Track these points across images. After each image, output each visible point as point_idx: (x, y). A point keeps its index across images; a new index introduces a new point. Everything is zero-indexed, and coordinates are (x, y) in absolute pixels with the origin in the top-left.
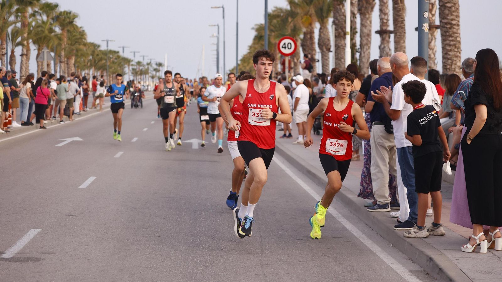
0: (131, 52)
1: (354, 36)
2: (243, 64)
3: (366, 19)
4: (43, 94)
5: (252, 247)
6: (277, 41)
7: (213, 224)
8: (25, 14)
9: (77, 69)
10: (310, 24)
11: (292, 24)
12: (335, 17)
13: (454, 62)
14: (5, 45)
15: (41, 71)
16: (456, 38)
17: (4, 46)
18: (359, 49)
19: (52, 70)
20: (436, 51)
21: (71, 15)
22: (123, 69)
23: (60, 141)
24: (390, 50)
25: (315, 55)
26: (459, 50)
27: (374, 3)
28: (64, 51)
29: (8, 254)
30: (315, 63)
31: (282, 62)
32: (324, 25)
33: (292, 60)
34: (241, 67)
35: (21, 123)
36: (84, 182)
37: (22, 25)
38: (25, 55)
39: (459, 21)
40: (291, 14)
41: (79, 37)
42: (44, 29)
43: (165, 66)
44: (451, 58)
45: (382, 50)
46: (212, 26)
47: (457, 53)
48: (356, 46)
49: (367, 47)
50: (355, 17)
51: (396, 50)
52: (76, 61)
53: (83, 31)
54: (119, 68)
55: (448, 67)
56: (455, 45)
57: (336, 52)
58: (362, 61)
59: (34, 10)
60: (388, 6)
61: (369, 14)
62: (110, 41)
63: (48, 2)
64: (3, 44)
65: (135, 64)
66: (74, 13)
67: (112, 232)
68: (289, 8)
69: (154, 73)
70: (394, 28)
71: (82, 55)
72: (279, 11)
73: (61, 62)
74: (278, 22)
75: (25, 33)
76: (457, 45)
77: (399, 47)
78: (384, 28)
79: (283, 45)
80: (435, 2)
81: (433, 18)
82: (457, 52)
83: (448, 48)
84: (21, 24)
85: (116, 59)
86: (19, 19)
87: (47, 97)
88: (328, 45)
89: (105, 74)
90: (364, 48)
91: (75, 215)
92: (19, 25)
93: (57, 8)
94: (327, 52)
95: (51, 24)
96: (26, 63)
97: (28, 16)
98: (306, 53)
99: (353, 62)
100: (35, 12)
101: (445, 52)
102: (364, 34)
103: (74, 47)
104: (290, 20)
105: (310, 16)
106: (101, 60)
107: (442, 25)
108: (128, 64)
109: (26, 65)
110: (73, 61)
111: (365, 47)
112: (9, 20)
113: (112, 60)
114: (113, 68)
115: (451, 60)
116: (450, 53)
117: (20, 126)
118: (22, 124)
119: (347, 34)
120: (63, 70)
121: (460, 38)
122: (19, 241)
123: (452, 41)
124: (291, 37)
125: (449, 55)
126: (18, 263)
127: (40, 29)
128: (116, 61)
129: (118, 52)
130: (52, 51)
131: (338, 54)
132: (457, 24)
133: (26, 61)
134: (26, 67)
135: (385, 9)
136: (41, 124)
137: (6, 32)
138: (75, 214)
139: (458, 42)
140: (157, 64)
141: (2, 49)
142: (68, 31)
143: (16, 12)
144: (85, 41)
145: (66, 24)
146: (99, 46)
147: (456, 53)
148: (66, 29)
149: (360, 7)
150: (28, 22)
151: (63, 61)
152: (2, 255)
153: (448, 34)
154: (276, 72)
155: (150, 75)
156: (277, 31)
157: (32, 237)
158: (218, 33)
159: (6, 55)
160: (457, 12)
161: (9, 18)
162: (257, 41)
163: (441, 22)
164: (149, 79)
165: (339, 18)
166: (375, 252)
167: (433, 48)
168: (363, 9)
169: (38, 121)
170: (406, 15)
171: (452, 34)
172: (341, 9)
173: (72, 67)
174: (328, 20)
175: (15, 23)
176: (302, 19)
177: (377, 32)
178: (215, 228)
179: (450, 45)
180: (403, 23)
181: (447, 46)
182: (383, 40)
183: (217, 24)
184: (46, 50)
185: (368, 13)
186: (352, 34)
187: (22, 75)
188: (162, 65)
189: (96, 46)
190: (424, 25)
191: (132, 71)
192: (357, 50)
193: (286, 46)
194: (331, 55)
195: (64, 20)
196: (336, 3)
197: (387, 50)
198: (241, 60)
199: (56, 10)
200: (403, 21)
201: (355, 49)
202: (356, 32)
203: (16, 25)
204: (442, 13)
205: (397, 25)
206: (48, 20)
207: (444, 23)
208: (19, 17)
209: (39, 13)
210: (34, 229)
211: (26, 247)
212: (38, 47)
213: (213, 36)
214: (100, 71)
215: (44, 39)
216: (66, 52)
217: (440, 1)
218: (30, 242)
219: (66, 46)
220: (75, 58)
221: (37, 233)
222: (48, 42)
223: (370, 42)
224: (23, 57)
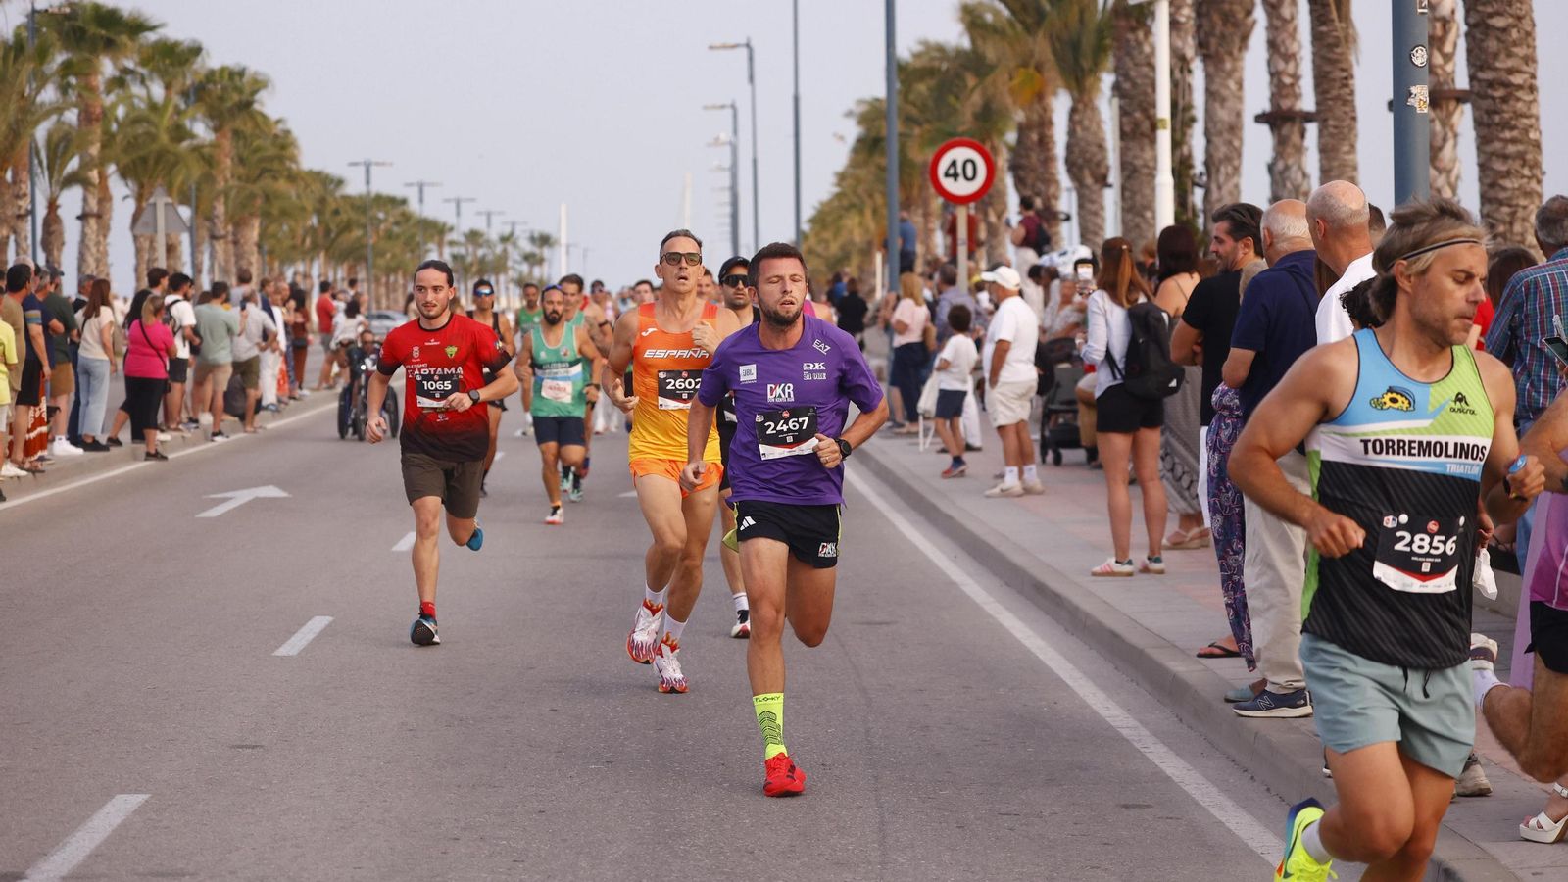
0: (447, 201)
1: (1184, 134)
2: (817, 235)
3: (1223, 75)
4: (150, 345)
5: (851, 843)
6: (930, 156)
7: (721, 767)
8: (92, 78)
9: (267, 258)
10: (1040, 97)
11: (976, 98)
12: (1117, 70)
13: (1520, 213)
14: (25, 183)
15: (148, 268)
16: (1526, 130)
17: (23, 187)
18: (1201, 174)
19: (184, 264)
20: (1458, 178)
21: (246, 79)
23: (213, 499)
24: (1305, 176)
25: (1056, 198)
26: (1536, 172)
27: (1250, 20)
28: (222, 200)
30: (1057, 225)
31: (947, 226)
32: (1086, 98)
33: (980, 216)
34: (812, 241)
35: (81, 441)
36: (293, 634)
37: (83, 114)
38: (93, 215)
39: (1533, 77)
40: (972, 63)
41: (272, 151)
42: (156, 127)
43: (560, 245)
44: (1510, 198)
45: (1278, 177)
46: (714, 107)
47: (1528, 183)
48: (1191, 166)
49: (1230, 169)
50: (1185, 72)
51: (1326, 175)
52: (262, 236)
53: (288, 133)
54: (408, 255)
55: (1501, 229)
56: (1521, 156)
57: (1124, 189)
59: (121, 67)
60: (1295, 30)
61: (1235, 59)
62: (378, 164)
63: (166, 39)
64: (20, 181)
65: (462, 239)
66: (256, 73)
67: (385, 801)
68: (965, 43)
69: (525, 268)
70: (1318, 103)
71: (285, 213)
72: (936, 54)
73: (213, 237)
74: (930, 89)
75: (92, 143)
76: (1529, 156)
77: (1336, 163)
78: (1285, 104)
79: (949, 169)
80: (1453, 12)
81: (1449, 68)
82: (1529, 178)
83: (1499, 166)
84: (80, 115)
85: (397, 223)
86: (73, 97)
87: (163, 353)
88: (1098, 164)
89: (361, 275)
90: (1218, 170)
91: (262, 746)
92: (72, 116)
93: (199, 59)
94: (1096, 187)
95: (178, 112)
96: (98, 243)
97: (102, 88)
98: (1028, 193)
99: (1184, 217)
100: (126, 71)
101: (1487, 181)
102: (1219, 126)
103: (256, 188)
104: (971, 81)
105: (1039, 68)
106: (347, 227)
107: (1477, 88)
108: (436, 239)
109: (98, 250)
110: (253, 233)
111: (1222, 169)
112: (39, 99)
113: (382, 227)
114: (389, 255)
115: (1510, 206)
116: (1507, 183)
118: (87, 447)
119: (1159, 125)
120: (223, 263)
121: (1540, 133)
122: (75, 836)
123: (1514, 141)
124: (975, 141)
125: (1504, 189)
127: (140, 129)
128: (396, 230)
129: (404, 202)
130: (185, 201)
131: (1134, 193)
132: (1528, 84)
133: (98, 236)
134: (99, 255)
135: (1288, 42)
136: (148, 445)
137: (29, 140)
138: (263, 743)
139: (1534, 146)
140: (532, 239)
141: (18, 197)
142: (237, 134)
143: (61, 74)
144: (294, 166)
145: (231, 110)
146: (340, 183)
147: (1525, 181)
148: (228, 129)
149: (1202, 35)
150: (102, 107)
151: (223, 233)
153: (1497, 118)
154: (929, 257)
155: (511, 274)
156: (928, 121)
157: (117, 821)
158: (735, 132)
159: (30, 218)
160: (1528, 46)
161: (38, 92)
162: (862, 156)
163: (1472, 78)
164: (507, 289)
165: (1133, 74)
166: (1260, 852)
167: (1448, 167)
168: (1213, 42)
169: (138, 435)
170: (1358, 62)
171: (1511, 118)
172: (1139, 44)
173: (253, 254)
174: (1099, 80)
175: (59, 110)
176: (1011, 78)
177: (1261, 118)
178: (726, 782)
179: (1505, 157)
180: (1347, 86)
181: (1494, 158)
182: (1281, 143)
183: (729, 102)
184: (161, 200)
185: (1230, 54)
186: (1176, 127)
188: (552, 240)
189: (332, 181)
190: (1414, 90)
192: (1197, 180)
193: (960, 170)
194: (1111, 199)
195: (221, 99)
196: (1123, 23)
197: (1295, 175)
198: (812, 221)
199: (195, 66)
200: (1346, 79)
201: (1188, 176)
202: (1193, 120)
203: (62, 118)
204: (1476, 51)
205: (1326, 92)
206: (167, 99)
207: (1484, 84)
208: (70, 91)
209: (139, 77)
210: (125, 796)
211: (97, 856)
212: (136, 189)
213: (717, 142)
214: (345, 266)
215: (157, 162)
216: (231, 203)
217: (1468, 11)
218: (108, 837)
219: (232, 183)
220: (261, 224)
221: (133, 809)
222: (170, 173)
223: (1239, 155)
224: (88, 223)
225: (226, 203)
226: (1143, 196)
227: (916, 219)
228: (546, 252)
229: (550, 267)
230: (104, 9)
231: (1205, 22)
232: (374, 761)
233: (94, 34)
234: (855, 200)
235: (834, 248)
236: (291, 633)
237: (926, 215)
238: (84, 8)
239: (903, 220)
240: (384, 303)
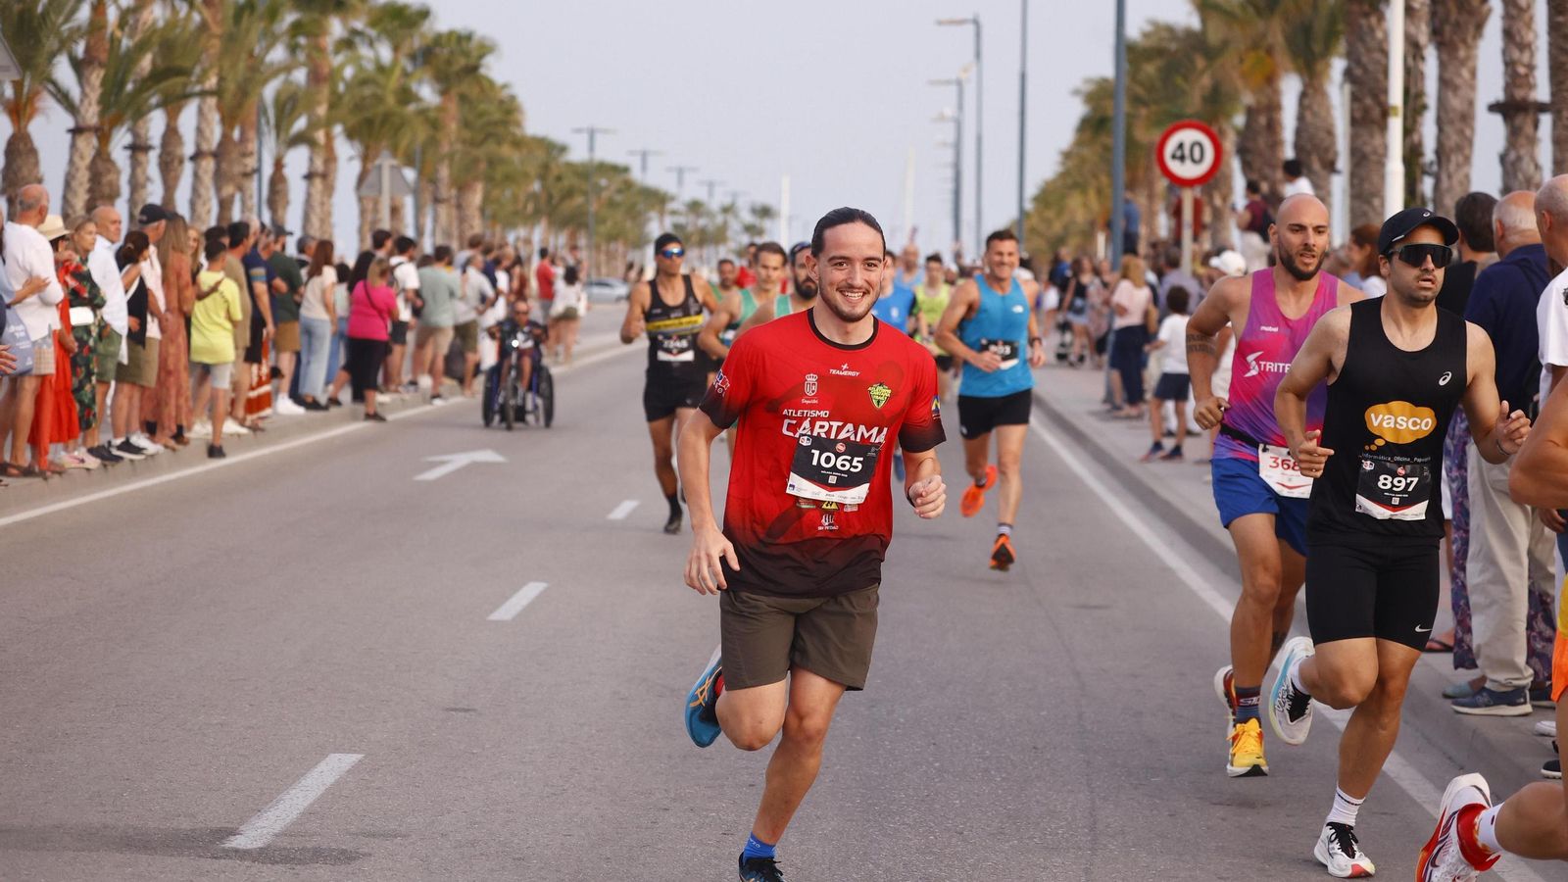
1: (1415, 121)
2: (1040, 214)
3: (1457, 63)
4: (373, 306)
5: (1062, 827)
6: (1156, 136)
7: (932, 747)
8: (321, 39)
9: (489, 222)
10: (1271, 80)
11: (1206, 81)
12: (1351, 55)
14: (253, 142)
15: (371, 229)
17: (250, 145)
18: (1431, 163)
21: (474, 44)
23: (432, 462)
24: (1537, 167)
27: (1485, 8)
28: (447, 163)
29: (248, 839)
31: (1172, 210)
32: (1316, 84)
33: (1205, 199)
35: (301, 400)
36: (507, 598)
37: (311, 75)
38: (318, 175)
40: (1201, 44)
41: (497, 116)
42: (383, 90)
43: (781, 217)
45: (1509, 168)
46: (939, 83)
48: (1421, 154)
49: (1461, 159)
50: (1418, 58)
52: (486, 199)
53: (513, 98)
54: (629, 224)
57: (1353, 175)
58: (1442, 202)
59: (350, 28)
60: (1531, 19)
61: (1470, 47)
62: (606, 131)
64: (248, 140)
65: (683, 209)
66: (484, 38)
67: (596, 769)
68: (1194, 22)
70: (1553, 94)
71: (509, 178)
72: (1165, 34)
73: (437, 200)
74: (1158, 70)
75: (319, 103)
78: (1519, 94)
79: (1175, 151)
84: (308, 74)
85: (619, 191)
86: (301, 56)
87: (385, 315)
88: (1327, 150)
89: (582, 241)
90: (1449, 160)
91: (474, 710)
92: (300, 76)
93: (427, 22)
94: (1325, 172)
95: (406, 74)
96: (322, 204)
97: (330, 48)
98: (1255, 177)
99: (1413, 206)
100: (355, 32)
102: (1451, 115)
103: (479, 152)
104: (1200, 63)
105: (1270, 51)
106: (569, 194)
108: (658, 207)
109: (323, 211)
110: (476, 197)
111: (1453, 158)
112: (268, 58)
113: (605, 195)
114: (609, 224)
117: (300, 410)
118: (307, 406)
119: (1391, 112)
120: (446, 227)
122: (288, 794)
124: (1203, 123)
126: (279, 868)
127: (367, 91)
128: (619, 198)
129: (626, 170)
130: (410, 162)
131: (1362, 180)
133: (322, 196)
134: (323, 215)
135: (1524, 32)
136: (367, 406)
137: (257, 99)
138: (476, 707)
140: (754, 211)
141: (245, 155)
142: (463, 98)
143: (291, 33)
144: (518, 132)
145: (456, 73)
146: (563, 149)
148: (454, 92)
149: (1437, 22)
150: (330, 67)
151: (446, 196)
152: (232, 838)
154: (1153, 239)
156: (1155, 102)
157: (330, 780)
158: (960, 106)
162: (1087, 135)
165: (1365, 59)
168: (1448, 29)
169: (358, 396)
172: (1372, 30)
173: (475, 217)
174: (1328, 66)
175: (288, 69)
176: (1241, 61)
177: (1494, 108)
178: (937, 761)
182: (1514, 134)
183: (955, 79)
184: (386, 161)
185: (1464, 41)
186: (1409, 114)
188: (773, 211)
189: (555, 147)
192: (1427, 169)
193: (1187, 152)
194: (1339, 185)
195: (449, 62)
196: (1355, 8)
197: (1527, 166)
198: (1037, 199)
199: (423, 29)
201: (1417, 164)
202: (1424, 107)
203: (291, 78)
205: (1561, 83)
206: (395, 61)
208: (299, 52)
209: (367, 38)
210: (338, 756)
211: (309, 813)
212: (362, 150)
213: (942, 118)
214: (566, 233)
215: (383, 123)
216: (454, 167)
218: (323, 795)
219: (456, 147)
220: (484, 189)
221: (347, 768)
222: (395, 135)
223: (1470, 142)
224: (314, 183)
225: (451, 166)
226: (1372, 183)
227: (1141, 200)
228: (767, 224)
231: (1440, 9)
232: (586, 727)
234: (1078, 179)
235: (1057, 227)
236: (505, 597)
237: (1151, 197)
239: (1127, 202)
240: (604, 270)
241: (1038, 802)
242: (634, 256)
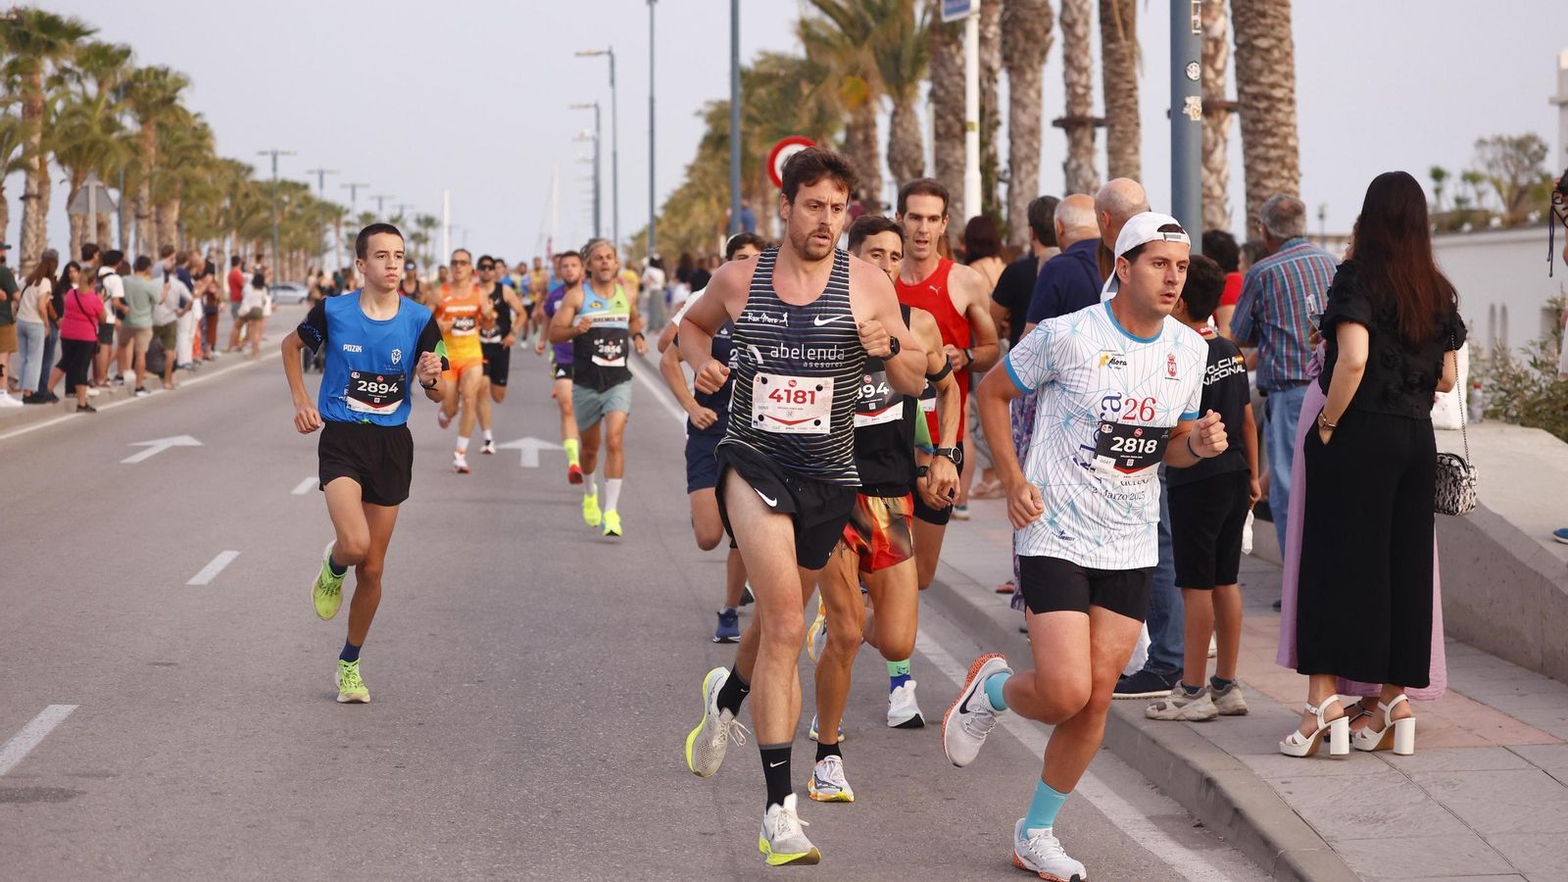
0: (343, 186)
1: (990, 136)
2: (669, 220)
3: (1025, 85)
4: (83, 311)
6: (768, 150)
7: (578, 686)
8: (35, 76)
9: (185, 236)
10: (865, 102)
11: (811, 103)
12: (933, 79)
15: (81, 244)
16: (1285, 137)
18: (1005, 172)
19: (113, 240)
20: (1227, 178)
21: (169, 79)
22: (320, 236)
23: (137, 447)
24: (1095, 174)
25: (878, 189)
27: (1048, 37)
28: (147, 183)
32: (905, 103)
34: (665, 226)
35: (21, 395)
36: (204, 566)
37: (26, 109)
38: (34, 196)
39: (1292, 91)
40: (811, 71)
41: (190, 142)
42: (90, 120)
45: (1071, 175)
46: (580, 107)
47: (1287, 183)
48: (996, 164)
49: (1030, 167)
50: (992, 81)
51: (1113, 173)
52: (182, 215)
53: (205, 125)
54: (309, 234)
56: (1281, 160)
58: (1015, 208)
59: (60, 66)
60: (1087, 47)
61: (1035, 71)
62: (284, 153)
63: (100, 43)
65: (357, 220)
66: (178, 73)
67: (284, 713)
68: (802, 53)
70: (1107, 111)
71: (202, 196)
72: (773, 62)
73: (139, 217)
74: (770, 94)
75: (33, 134)
76: (1288, 160)
77: (1122, 163)
78: (1078, 111)
80: (1224, 33)
81: (1220, 82)
82: (1288, 179)
83: (1262, 168)
84: (23, 108)
85: (300, 206)
86: (17, 92)
87: (93, 319)
88: (916, 161)
89: (268, 251)
90: (1020, 168)
91: (176, 664)
92: (16, 109)
93: (128, 60)
95: (109, 106)
96: (38, 222)
97: (43, 85)
99: (990, 209)
100: (65, 70)
101: (1252, 181)
102: (1021, 130)
103: (175, 174)
104: (806, 89)
105: (865, 77)
106: (256, 208)
107: (1243, 100)
108: (334, 220)
109: (38, 228)
110: (173, 214)
111: (1024, 167)
113: (287, 209)
114: (292, 234)
116: (1269, 183)
117: (20, 404)
118: (26, 400)
119: (969, 128)
120: (147, 240)
121: (1297, 140)
122: (12, 741)
123: (1275, 146)
125: (1266, 188)
126: (7, 805)
127: (76, 122)
128: (299, 211)
129: (306, 187)
130: (114, 184)
132: (1286, 99)
133: (37, 215)
134: (39, 231)
135: (1081, 56)
136: (78, 398)
138: (177, 661)
139: (1291, 151)
140: (418, 221)
142: (160, 126)
143: (8, 71)
144: (210, 155)
145: (156, 105)
146: (250, 170)
147: (1283, 182)
148: (153, 121)
149: (1007, 50)
150: (43, 101)
151: (147, 213)
153: (1261, 126)
156: (767, 121)
157: (49, 728)
158: (598, 128)
160: (1288, 64)
162: (709, 151)
163: (1240, 91)
165: (946, 82)
167: (1219, 168)
168: (1017, 56)
169: (70, 390)
170: (1142, 74)
171: (1273, 127)
172: (952, 57)
173: (173, 231)
174: (916, 87)
175: (5, 103)
176: (841, 84)
177: (1057, 123)
178: (583, 699)
179: (1267, 160)
180: (1131, 96)
181: (1258, 161)
182: (1075, 145)
183: (593, 103)
184: (92, 183)
185: (1031, 66)
186: (984, 130)
187: (26, 256)
188: (436, 221)
189: (243, 168)
190: (1189, 100)
191: (347, 242)
192: (1001, 176)
195: (147, 95)
196: (938, 38)
197: (1086, 173)
198: (666, 207)
199: (125, 66)
200: (1131, 90)
201: (993, 172)
202: (998, 123)
203: (8, 111)
204: (1243, 67)
205: (1114, 101)
206: (100, 95)
207: (1250, 97)
208: (15, 88)
209: (75, 76)
210: (57, 706)
211: (31, 758)
212: (72, 173)
213: (582, 137)
214: (254, 243)
215: (91, 149)
216: (154, 187)
217: (1237, 32)
218: (43, 742)
219: (155, 169)
220: (181, 205)
221: (64, 718)
222: (101, 159)
223: (1037, 153)
224: (29, 204)
225: (150, 187)
226: (955, 190)
227: (756, 207)
228: (431, 232)
229: (434, 246)
230: (46, 16)
231: (1010, 38)
232: (274, 677)
233: (37, 38)
234: (702, 189)
235: (683, 231)
236: (201, 565)
237: (765, 203)
238: (29, 15)
239: (744, 208)
240: (287, 275)
241: (671, 732)
242: (314, 262)
